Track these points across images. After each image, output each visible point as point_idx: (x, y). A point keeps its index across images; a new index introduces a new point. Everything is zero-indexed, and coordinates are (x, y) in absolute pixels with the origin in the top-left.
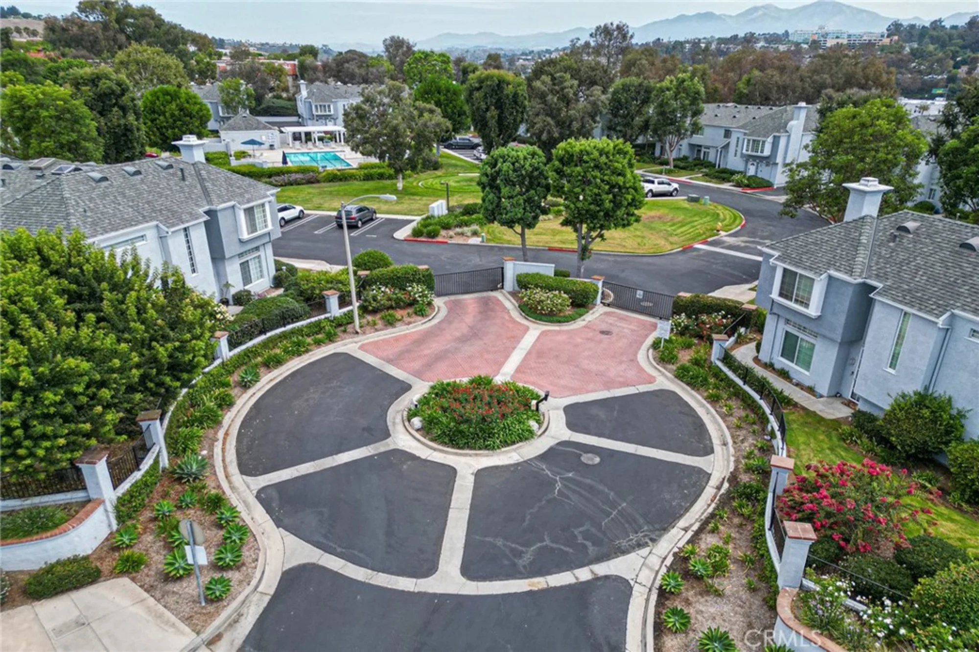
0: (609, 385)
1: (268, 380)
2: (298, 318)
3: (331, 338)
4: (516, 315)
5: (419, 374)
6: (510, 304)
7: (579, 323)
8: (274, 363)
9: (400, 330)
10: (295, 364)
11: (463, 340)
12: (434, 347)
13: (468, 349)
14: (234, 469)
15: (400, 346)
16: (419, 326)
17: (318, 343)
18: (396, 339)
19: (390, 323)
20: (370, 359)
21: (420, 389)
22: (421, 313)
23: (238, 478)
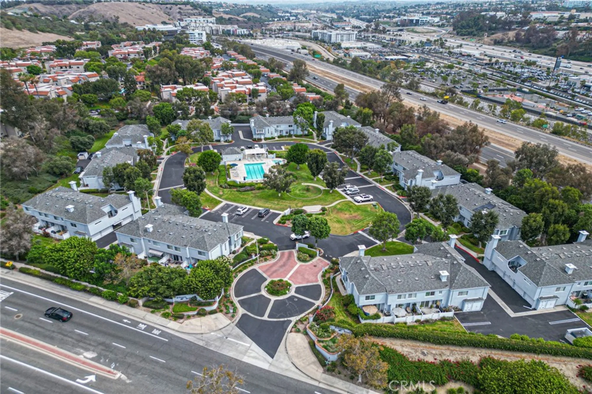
0: (308, 282)
1: (240, 275)
2: (246, 260)
3: (252, 264)
4: (296, 259)
5: (269, 276)
6: (296, 255)
7: (311, 262)
8: (240, 271)
9: (268, 263)
10: (245, 272)
11: (281, 267)
12: (274, 268)
13: (281, 270)
14: (234, 296)
15: (267, 268)
16: (273, 261)
17: (250, 266)
18: (266, 265)
19: (266, 260)
20: (260, 271)
21: (269, 280)
22: (273, 257)
23: (235, 298)
